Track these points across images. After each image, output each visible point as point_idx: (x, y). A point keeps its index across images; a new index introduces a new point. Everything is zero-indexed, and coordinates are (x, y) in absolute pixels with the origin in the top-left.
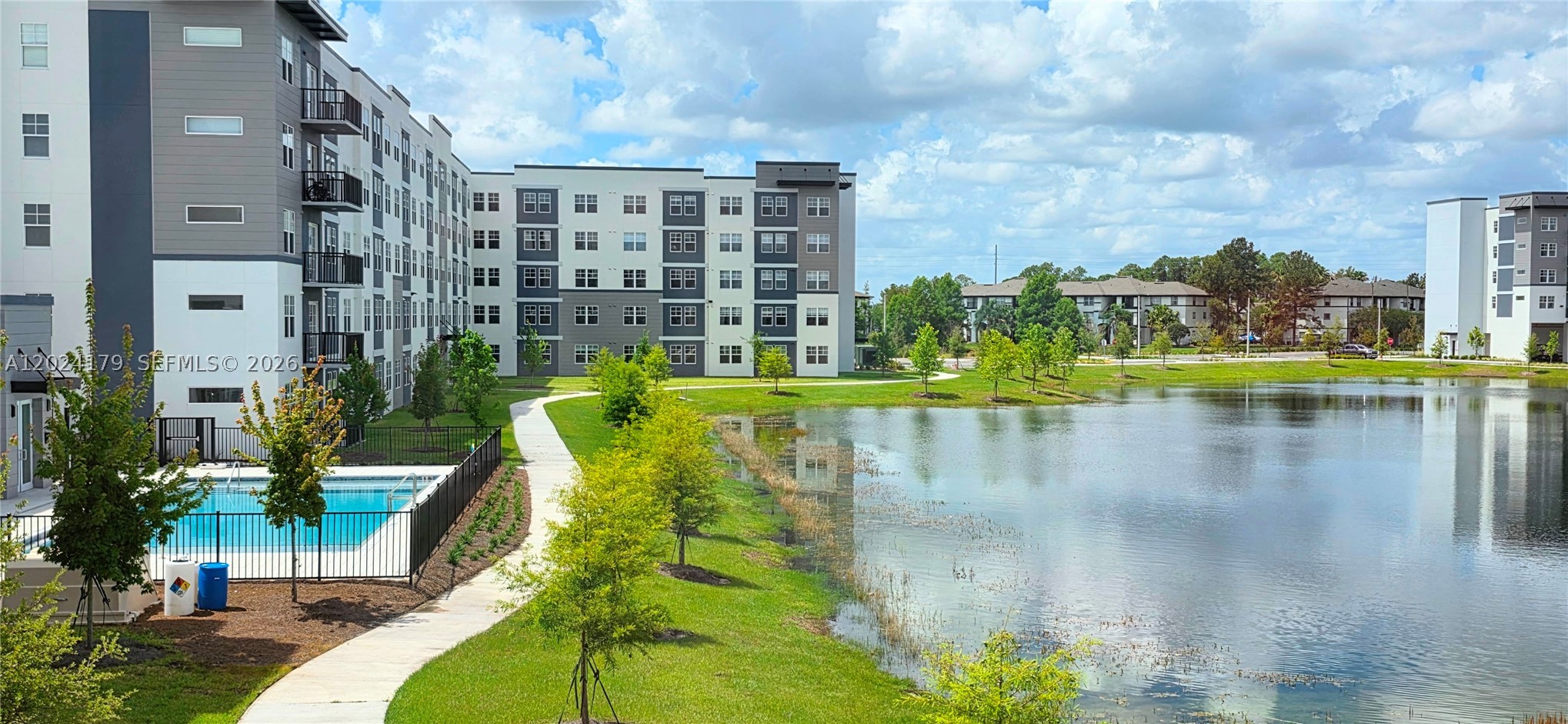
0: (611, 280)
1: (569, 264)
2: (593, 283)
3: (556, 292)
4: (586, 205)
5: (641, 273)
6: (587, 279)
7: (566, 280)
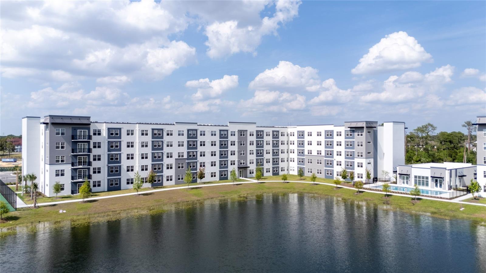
0: (314, 153)
1: (307, 148)
2: (311, 153)
3: (304, 156)
4: (310, 134)
5: (320, 151)
6: (310, 152)
7: (306, 153)
